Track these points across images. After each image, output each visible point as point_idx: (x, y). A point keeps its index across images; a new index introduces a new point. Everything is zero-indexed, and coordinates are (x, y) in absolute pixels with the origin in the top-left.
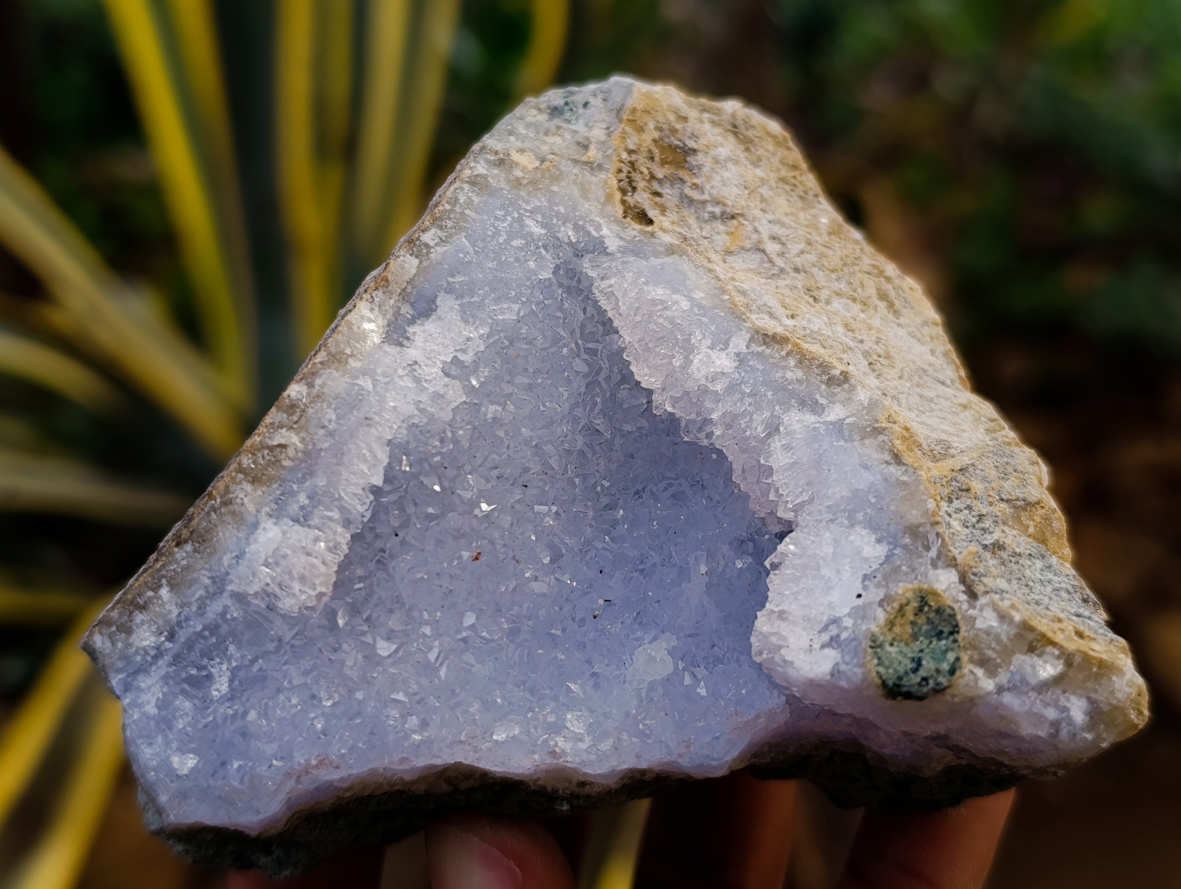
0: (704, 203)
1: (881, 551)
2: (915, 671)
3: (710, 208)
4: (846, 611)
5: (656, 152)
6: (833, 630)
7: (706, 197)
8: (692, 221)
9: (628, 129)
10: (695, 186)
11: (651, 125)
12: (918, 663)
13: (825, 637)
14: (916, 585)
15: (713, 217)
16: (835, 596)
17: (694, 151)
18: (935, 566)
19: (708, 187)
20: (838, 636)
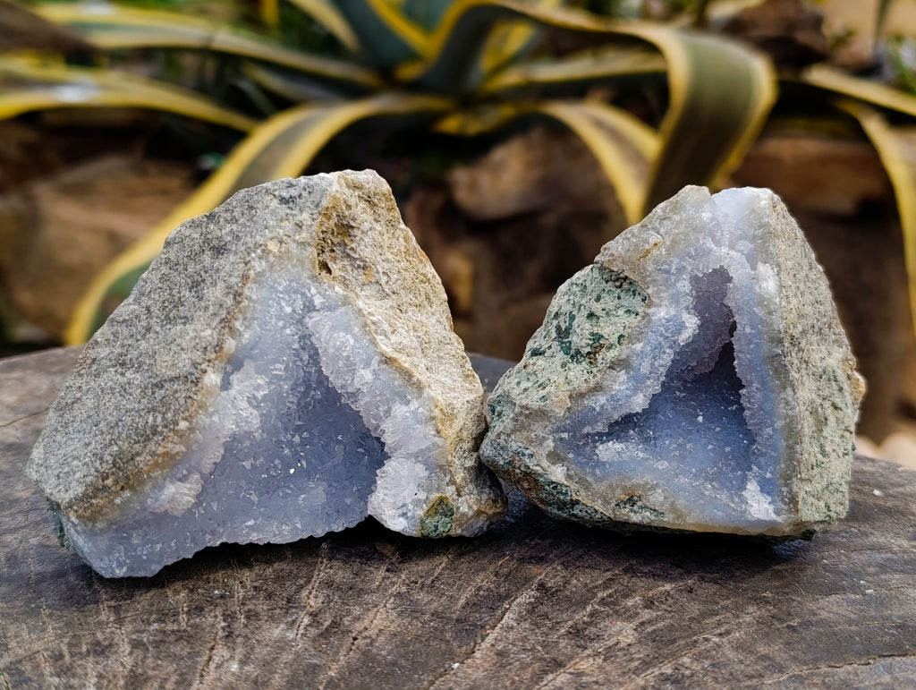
0: (355, 259)
1: (426, 474)
2: (435, 531)
3: (358, 263)
4: (410, 500)
5: (335, 229)
6: (404, 510)
7: (357, 256)
8: (349, 268)
9: (324, 219)
10: (352, 249)
11: (334, 214)
12: (436, 527)
13: (400, 512)
14: (440, 495)
15: (359, 267)
16: (405, 493)
17: (353, 227)
18: (448, 485)
19: (358, 250)
20: (406, 513)
